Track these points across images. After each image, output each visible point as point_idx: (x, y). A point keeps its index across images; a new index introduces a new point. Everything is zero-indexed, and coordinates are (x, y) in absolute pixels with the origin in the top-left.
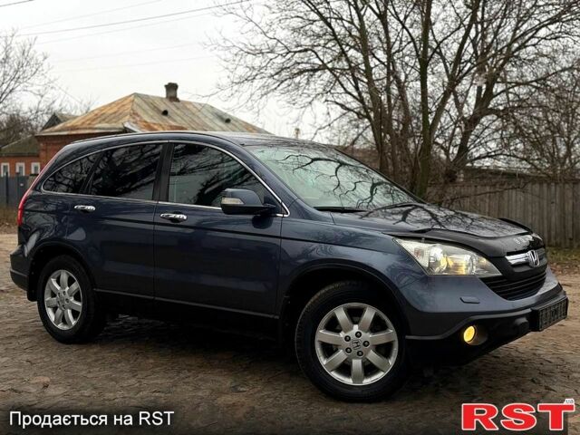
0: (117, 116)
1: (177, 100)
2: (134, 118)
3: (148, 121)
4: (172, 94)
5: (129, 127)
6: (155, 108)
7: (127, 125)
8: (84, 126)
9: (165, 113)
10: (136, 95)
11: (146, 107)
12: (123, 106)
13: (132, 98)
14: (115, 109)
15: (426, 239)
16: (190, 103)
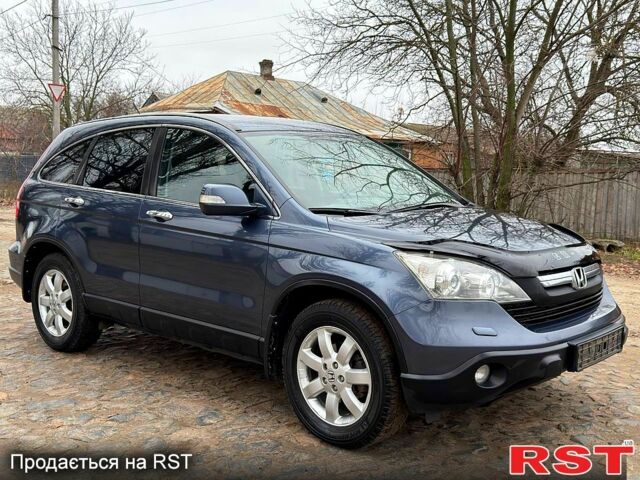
0: (208, 95)
1: (273, 78)
2: (225, 97)
3: (239, 100)
4: (267, 72)
5: (220, 107)
6: (248, 87)
7: (218, 105)
8: (176, 106)
9: (258, 92)
10: (229, 73)
11: (238, 85)
12: (215, 85)
13: (224, 76)
14: (207, 88)
15: (436, 253)
16: (286, 81)
